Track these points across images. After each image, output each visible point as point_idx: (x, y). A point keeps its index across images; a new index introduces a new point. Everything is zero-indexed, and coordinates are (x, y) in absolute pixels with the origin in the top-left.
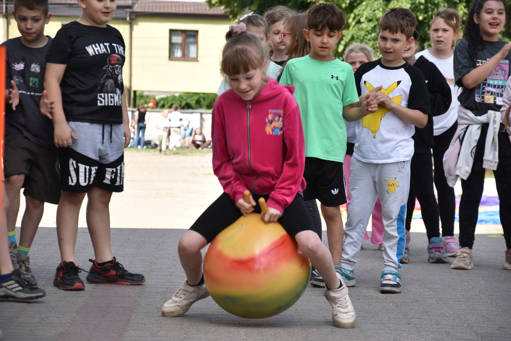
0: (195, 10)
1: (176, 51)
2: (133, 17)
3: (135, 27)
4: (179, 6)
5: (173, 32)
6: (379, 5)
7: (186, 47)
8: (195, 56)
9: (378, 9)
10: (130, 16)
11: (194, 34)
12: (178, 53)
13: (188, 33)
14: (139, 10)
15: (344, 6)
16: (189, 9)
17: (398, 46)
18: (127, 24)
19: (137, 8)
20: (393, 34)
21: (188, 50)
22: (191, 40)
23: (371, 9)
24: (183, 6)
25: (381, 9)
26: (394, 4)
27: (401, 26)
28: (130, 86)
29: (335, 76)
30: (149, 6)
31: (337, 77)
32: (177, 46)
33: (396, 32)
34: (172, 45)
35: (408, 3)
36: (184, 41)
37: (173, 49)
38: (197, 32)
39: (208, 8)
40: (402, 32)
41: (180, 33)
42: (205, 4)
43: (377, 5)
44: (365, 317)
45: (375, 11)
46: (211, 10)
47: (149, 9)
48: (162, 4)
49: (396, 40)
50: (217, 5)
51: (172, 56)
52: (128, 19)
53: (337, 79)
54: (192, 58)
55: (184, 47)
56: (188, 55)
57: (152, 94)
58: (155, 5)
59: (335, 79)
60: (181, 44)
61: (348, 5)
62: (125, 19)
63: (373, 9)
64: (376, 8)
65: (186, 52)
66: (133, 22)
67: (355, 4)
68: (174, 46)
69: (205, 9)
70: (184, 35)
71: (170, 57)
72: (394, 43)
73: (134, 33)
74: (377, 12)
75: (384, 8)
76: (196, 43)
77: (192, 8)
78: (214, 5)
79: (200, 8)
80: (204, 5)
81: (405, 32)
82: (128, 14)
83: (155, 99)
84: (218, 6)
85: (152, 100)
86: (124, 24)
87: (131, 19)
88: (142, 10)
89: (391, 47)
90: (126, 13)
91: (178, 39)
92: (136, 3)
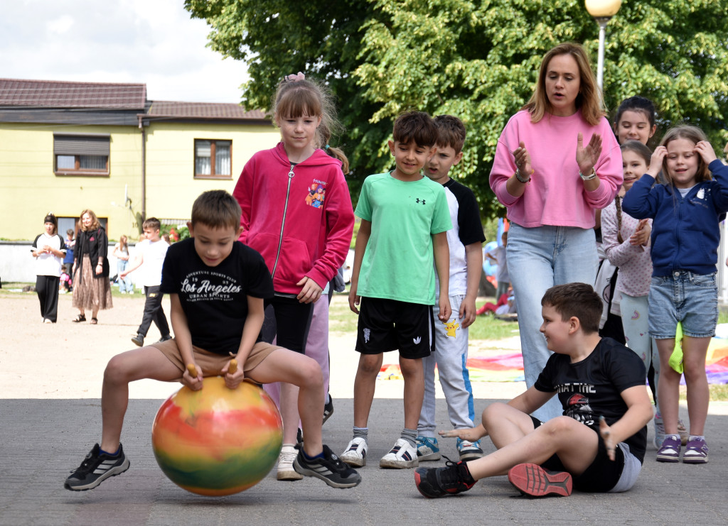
0: (227, 114)
1: (203, 166)
2: (147, 123)
3: (149, 137)
4: (207, 109)
5: (198, 143)
6: (466, 106)
7: (216, 162)
8: (229, 174)
9: (464, 112)
10: (143, 123)
11: (227, 144)
12: (206, 170)
13: (219, 143)
14: (154, 115)
15: (421, 107)
16: (219, 112)
17: (445, 162)
18: (140, 133)
19: (152, 113)
20: (441, 147)
21: (220, 166)
22: (223, 152)
23: (455, 112)
24: (211, 109)
25: (468, 112)
26: (484, 105)
27: (452, 138)
28: (144, 213)
29: (421, 199)
30: (167, 109)
31: (424, 201)
32: (204, 161)
33: (446, 146)
34: (197, 158)
35: (502, 104)
36: (214, 154)
37: (200, 165)
38: (230, 141)
39: (244, 111)
40: (452, 146)
41: (208, 143)
42: (241, 105)
43: (464, 106)
44: (455, 511)
45: (460, 113)
46: (249, 113)
47: (167, 113)
48: (185, 107)
49: (443, 156)
50: (256, 107)
51: (197, 174)
52: (140, 126)
53: (424, 204)
54: (224, 176)
55: (214, 161)
56: (219, 172)
57: (172, 222)
58: (175, 107)
59: (421, 203)
60: (209, 158)
61: (425, 106)
62: (136, 126)
63: (458, 112)
64: (462, 111)
65: (216, 168)
66: (146, 130)
67: (435, 105)
68: (201, 161)
69: (241, 112)
70: (213, 145)
71: (195, 175)
72: (442, 158)
73: (148, 144)
74: (463, 115)
75: (472, 109)
76: (230, 156)
77: (224, 112)
78: (252, 107)
79: (233, 111)
80: (240, 108)
81: (455, 146)
82: (140, 120)
83: (176, 229)
84: (258, 108)
85: (172, 231)
86: (135, 133)
87: (143, 126)
88: (159, 115)
89: (437, 163)
90: (138, 119)
91: (205, 152)
92: (150, 106)
